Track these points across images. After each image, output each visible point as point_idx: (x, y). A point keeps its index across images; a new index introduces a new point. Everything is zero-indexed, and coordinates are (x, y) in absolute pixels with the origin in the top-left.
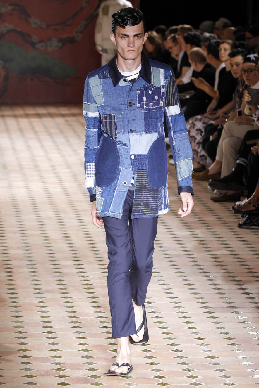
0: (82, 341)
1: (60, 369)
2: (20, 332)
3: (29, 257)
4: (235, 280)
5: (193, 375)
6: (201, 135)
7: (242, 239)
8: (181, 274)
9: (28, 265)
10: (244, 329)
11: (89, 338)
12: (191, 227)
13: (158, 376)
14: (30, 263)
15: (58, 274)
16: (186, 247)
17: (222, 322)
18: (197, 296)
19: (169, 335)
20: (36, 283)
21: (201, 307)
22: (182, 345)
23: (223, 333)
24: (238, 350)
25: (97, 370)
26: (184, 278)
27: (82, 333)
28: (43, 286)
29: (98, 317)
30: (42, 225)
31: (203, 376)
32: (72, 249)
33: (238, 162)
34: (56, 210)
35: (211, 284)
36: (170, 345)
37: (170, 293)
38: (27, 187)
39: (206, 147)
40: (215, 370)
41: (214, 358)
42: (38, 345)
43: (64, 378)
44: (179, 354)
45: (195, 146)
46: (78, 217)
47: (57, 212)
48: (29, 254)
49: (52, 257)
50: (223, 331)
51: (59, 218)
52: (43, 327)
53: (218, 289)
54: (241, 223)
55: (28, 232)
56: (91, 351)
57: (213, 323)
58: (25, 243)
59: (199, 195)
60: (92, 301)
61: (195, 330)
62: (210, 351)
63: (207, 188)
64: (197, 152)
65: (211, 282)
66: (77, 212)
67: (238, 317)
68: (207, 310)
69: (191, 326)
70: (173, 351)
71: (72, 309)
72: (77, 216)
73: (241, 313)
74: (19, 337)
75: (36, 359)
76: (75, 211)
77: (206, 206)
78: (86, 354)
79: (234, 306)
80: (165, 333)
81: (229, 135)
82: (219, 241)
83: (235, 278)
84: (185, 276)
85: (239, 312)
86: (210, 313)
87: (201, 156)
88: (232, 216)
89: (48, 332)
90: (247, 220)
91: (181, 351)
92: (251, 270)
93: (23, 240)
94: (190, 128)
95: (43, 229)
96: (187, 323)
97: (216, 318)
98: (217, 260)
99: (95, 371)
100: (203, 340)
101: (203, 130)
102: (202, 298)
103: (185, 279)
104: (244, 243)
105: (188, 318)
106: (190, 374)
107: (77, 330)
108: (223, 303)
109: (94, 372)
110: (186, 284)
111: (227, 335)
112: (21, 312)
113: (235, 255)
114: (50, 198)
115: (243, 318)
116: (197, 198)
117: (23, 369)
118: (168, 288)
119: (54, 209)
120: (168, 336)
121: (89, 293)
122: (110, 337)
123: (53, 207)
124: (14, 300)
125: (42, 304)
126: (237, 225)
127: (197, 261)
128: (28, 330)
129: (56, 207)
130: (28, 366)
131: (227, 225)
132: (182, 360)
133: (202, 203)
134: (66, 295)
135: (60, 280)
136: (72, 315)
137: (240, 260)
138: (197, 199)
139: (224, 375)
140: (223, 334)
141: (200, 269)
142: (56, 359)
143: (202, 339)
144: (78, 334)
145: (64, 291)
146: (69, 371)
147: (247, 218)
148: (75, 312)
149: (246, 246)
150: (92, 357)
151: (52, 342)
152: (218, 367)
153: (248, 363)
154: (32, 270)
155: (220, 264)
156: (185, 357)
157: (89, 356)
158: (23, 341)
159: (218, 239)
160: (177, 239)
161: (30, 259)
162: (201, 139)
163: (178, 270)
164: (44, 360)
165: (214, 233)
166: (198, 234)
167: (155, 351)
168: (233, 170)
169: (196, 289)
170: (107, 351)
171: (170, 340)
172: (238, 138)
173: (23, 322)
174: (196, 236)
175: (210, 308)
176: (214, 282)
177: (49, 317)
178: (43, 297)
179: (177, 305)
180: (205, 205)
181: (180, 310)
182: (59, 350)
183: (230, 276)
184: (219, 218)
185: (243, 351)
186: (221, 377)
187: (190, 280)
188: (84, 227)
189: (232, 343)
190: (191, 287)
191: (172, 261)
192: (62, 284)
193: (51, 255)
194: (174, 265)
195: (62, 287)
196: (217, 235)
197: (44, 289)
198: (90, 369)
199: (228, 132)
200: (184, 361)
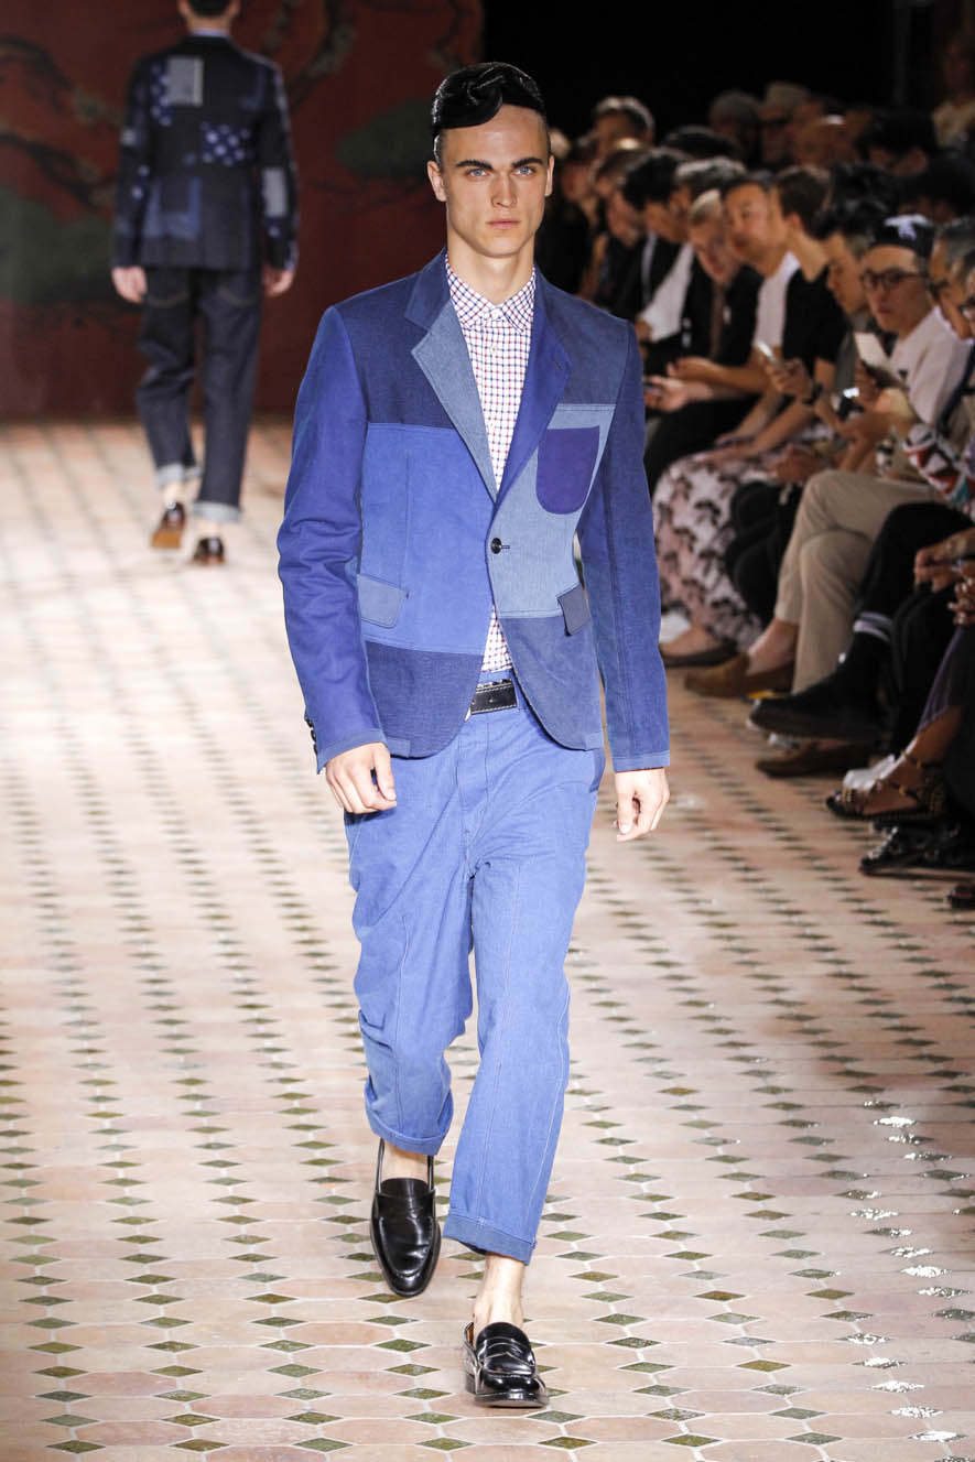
0: (275, 1310)
1: (190, 1419)
2: (41, 1277)
3: (74, 997)
4: (849, 1073)
5: (695, 1434)
6: (714, 522)
7: (878, 918)
8: (648, 1053)
9: (70, 1024)
10: (886, 1256)
11: (300, 1300)
12: (683, 875)
13: (562, 1438)
14: (77, 1016)
15: (181, 1058)
16: (666, 951)
17: (801, 1231)
18: (706, 1133)
19: (604, 1285)
20: (99, 1091)
21: (725, 1177)
22: (651, 1320)
23: (805, 1274)
24: (861, 1337)
25: (331, 1418)
26: (659, 1067)
27: (273, 1278)
28: (129, 1105)
29: (336, 1219)
30: (120, 872)
31: (728, 1437)
32: (234, 961)
33: (859, 626)
34: (174, 818)
35: (758, 1090)
36: (608, 1319)
37: (604, 1125)
38: (63, 731)
39: (737, 571)
40: (775, 1414)
41: (774, 1369)
42: (108, 1327)
43: (206, 1452)
44: (641, 1355)
45: (695, 566)
46: (258, 841)
47: (178, 823)
48: (73, 982)
49: (158, 994)
50: (806, 1264)
51: (184, 846)
52: (128, 1259)
53: (788, 1107)
54: (871, 855)
55: (68, 902)
56: (308, 1346)
57: (767, 1234)
58: (58, 943)
59: (712, 754)
60: (310, 1159)
61: (700, 1264)
62: (758, 1340)
63: (743, 726)
64: (702, 589)
65: (760, 1083)
66: (251, 823)
67: (861, 1213)
68: (747, 1187)
69: (683, 1249)
70: (616, 1343)
71: (235, 1190)
72: (255, 837)
73: (872, 1196)
74: (38, 1298)
75: (104, 1381)
76: (246, 817)
77: (741, 794)
78: (290, 1358)
79: (849, 1169)
80: (586, 1276)
81: (823, 526)
82: (790, 924)
83: (850, 1066)
84: (661, 1060)
85: (866, 1194)
86: (758, 1197)
87: (716, 604)
88: (838, 829)
89: (144, 1279)
90: (892, 844)
91: (648, 1343)
92: (911, 1035)
93: (51, 931)
94: (674, 496)
95: (124, 889)
96: (667, 1235)
97: (780, 1215)
98: (783, 996)
99: (323, 1421)
100: (731, 1301)
101: (724, 506)
102: (725, 1142)
103: (661, 1073)
104: (882, 930)
105: (674, 1216)
106: (683, 1428)
107: (256, 1268)
108: (807, 1158)
109: (321, 1425)
110: (664, 1091)
111: (821, 1281)
112: (43, 1201)
113: (851, 976)
114: (149, 769)
115: (881, 1216)
116: (707, 762)
117: (48, 1421)
118: (598, 1104)
119: (166, 813)
120: (599, 1287)
121: (298, 1127)
122: (379, 1295)
123: (160, 804)
124: (17, 1159)
125: (121, 1173)
126: (857, 863)
127: (706, 1000)
128: (71, 1271)
129: (172, 803)
130: (70, 1408)
131: (817, 863)
132: (652, 1379)
133: (723, 785)
134: (212, 1138)
135: (192, 1082)
136: (236, 1210)
137: (868, 995)
138: (704, 766)
139: (809, 1430)
140: (808, 1276)
141: (720, 1031)
142: (177, 1378)
143: (723, 1297)
144: (261, 1283)
145: (205, 1122)
146: (224, 1425)
147: (895, 836)
148: (245, 1201)
149: (893, 942)
150: (312, 1371)
151: (162, 1315)
152: (788, 1402)
153: (901, 1384)
154: (86, 1045)
155: (795, 1011)
156: (664, 1367)
157: (301, 1368)
158: (51, 1312)
159: (786, 918)
160: (632, 920)
161: (75, 1002)
162: (715, 538)
163: (636, 1039)
164: (133, 1381)
165: (772, 896)
166: (710, 902)
167: (550, 1344)
168: (842, 658)
169: (701, 1108)
170: (369, 1346)
171: (606, 1303)
172: (859, 535)
173: (53, 1240)
174: (703, 906)
175: (758, 1180)
176: (772, 1081)
177: (149, 1220)
178: (125, 1147)
179: (632, 1169)
180: (735, 790)
181: (645, 1187)
182: (186, 1347)
183: (832, 1058)
184: (789, 839)
185: (882, 1340)
186: (801, 1439)
187: (681, 1075)
188: (278, 878)
189: (842, 1309)
190: (684, 1100)
191: (611, 1004)
192: (197, 1097)
193: (157, 987)
194: (622, 1019)
195: (198, 1106)
196: (780, 902)
197: (131, 1115)
198: (307, 1414)
199: (820, 511)
200: (658, 1380)
